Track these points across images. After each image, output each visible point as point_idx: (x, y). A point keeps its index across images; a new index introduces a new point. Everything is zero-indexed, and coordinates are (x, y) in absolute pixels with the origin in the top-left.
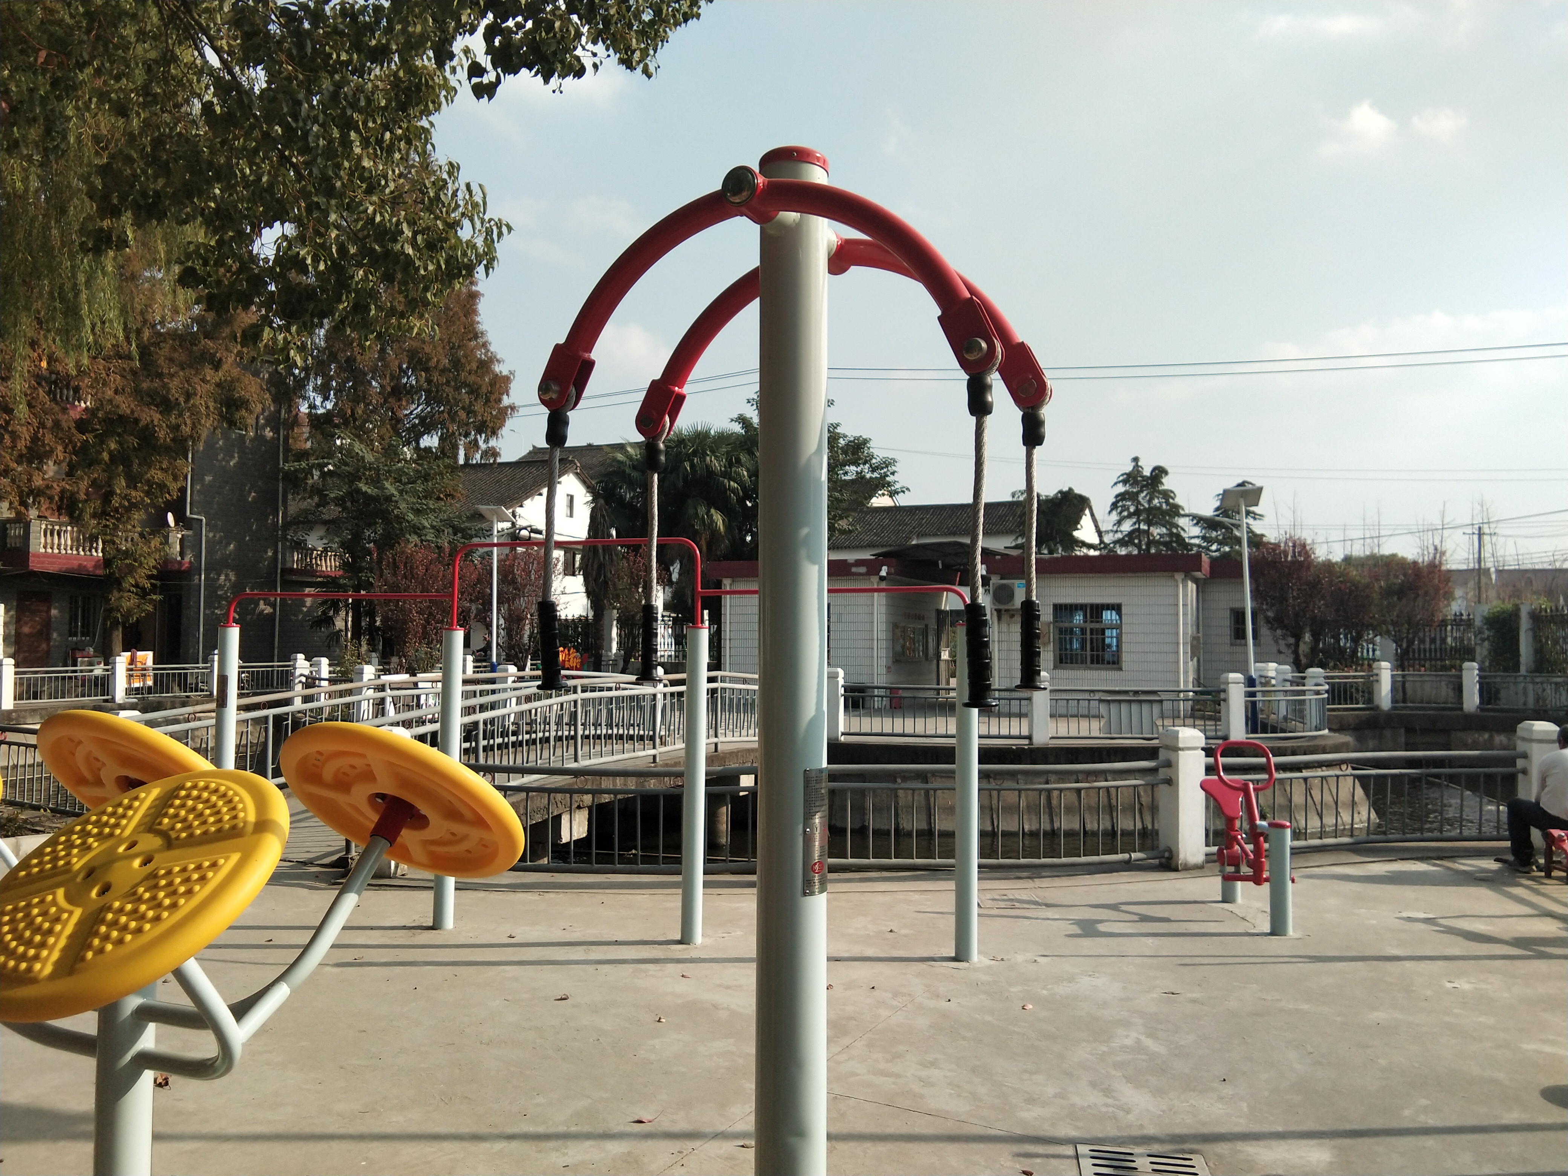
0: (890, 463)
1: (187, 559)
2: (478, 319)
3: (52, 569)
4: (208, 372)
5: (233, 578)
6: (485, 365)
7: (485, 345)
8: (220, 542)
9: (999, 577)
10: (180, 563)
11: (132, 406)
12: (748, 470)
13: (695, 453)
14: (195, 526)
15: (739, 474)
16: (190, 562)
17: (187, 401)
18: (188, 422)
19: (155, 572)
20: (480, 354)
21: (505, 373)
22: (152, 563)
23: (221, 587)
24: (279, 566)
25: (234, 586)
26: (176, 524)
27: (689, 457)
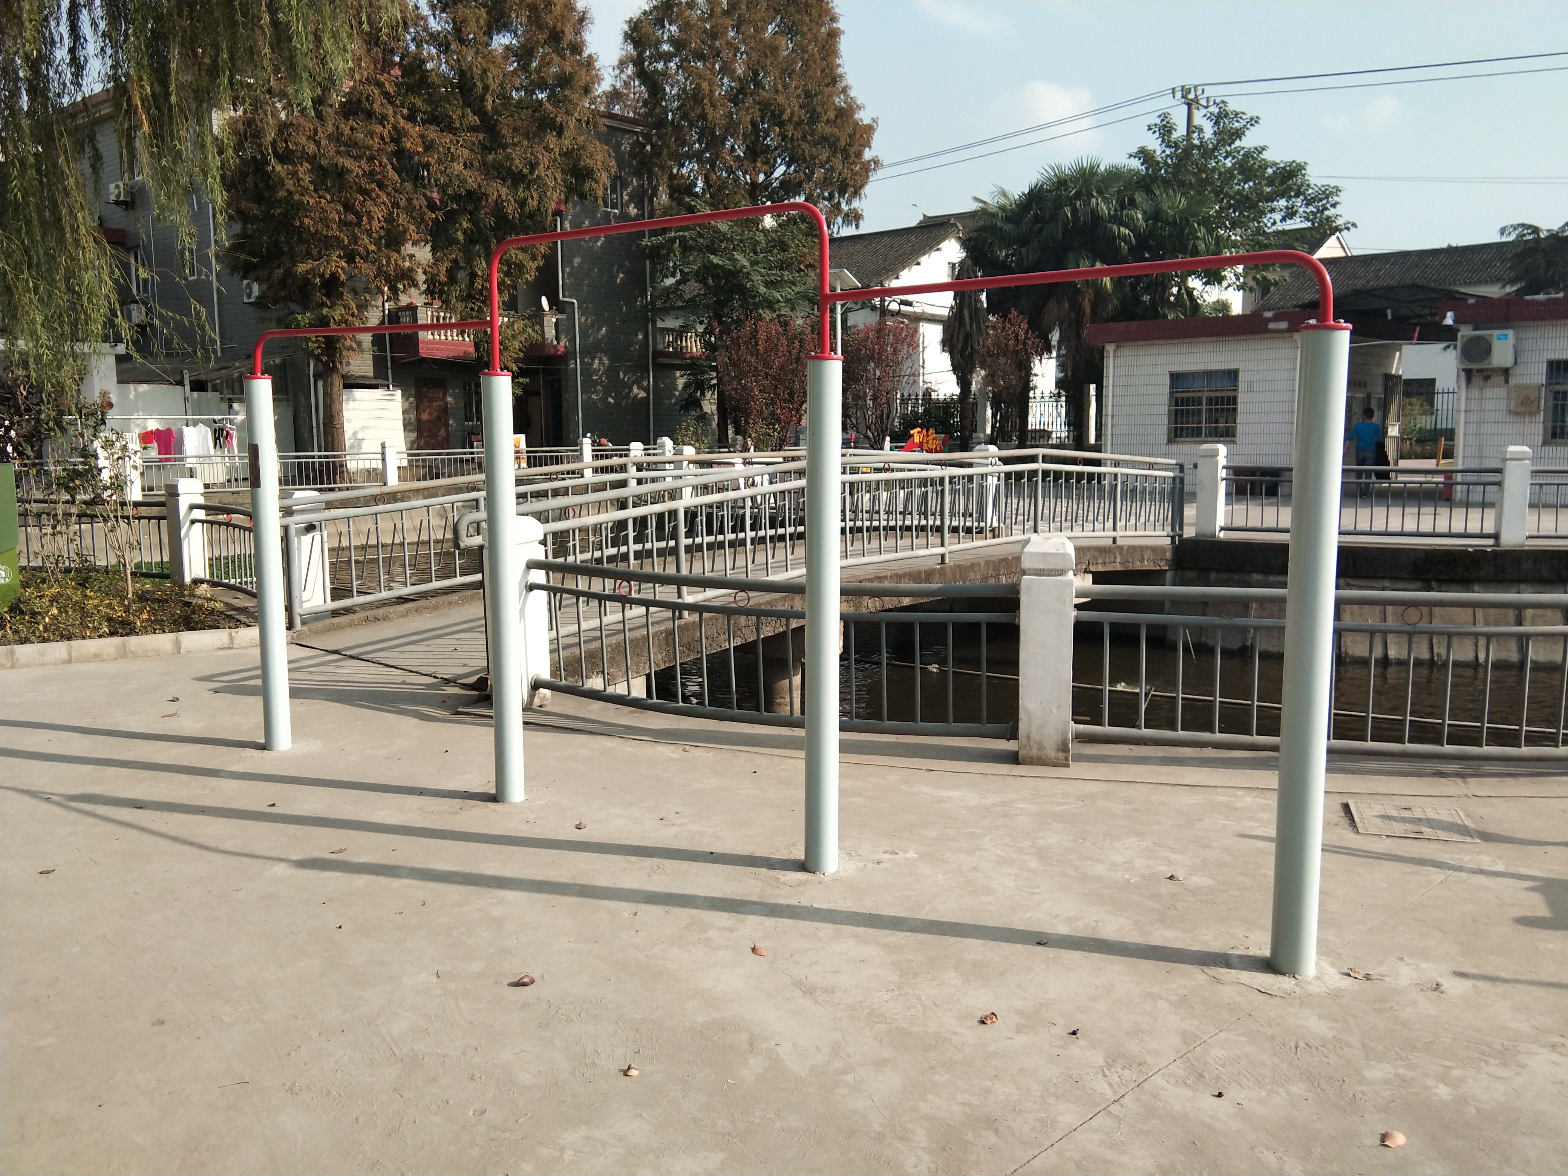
0: (1331, 193)
1: (562, 344)
2: (838, 62)
3: (440, 355)
4: (551, 140)
5: (606, 361)
6: (846, 114)
7: (844, 90)
8: (592, 325)
9: (1471, 327)
10: (555, 347)
11: (479, 180)
12: (1145, 213)
13: (1078, 196)
14: (568, 310)
15: (1132, 218)
16: (565, 347)
17: (532, 172)
18: (535, 196)
19: (521, 355)
20: (839, 101)
21: (867, 121)
22: (517, 345)
23: (596, 372)
24: (651, 348)
25: (608, 371)
26: (551, 308)
27: (1071, 201)
